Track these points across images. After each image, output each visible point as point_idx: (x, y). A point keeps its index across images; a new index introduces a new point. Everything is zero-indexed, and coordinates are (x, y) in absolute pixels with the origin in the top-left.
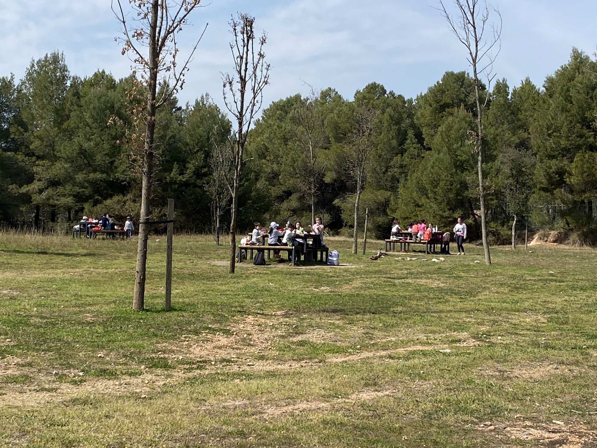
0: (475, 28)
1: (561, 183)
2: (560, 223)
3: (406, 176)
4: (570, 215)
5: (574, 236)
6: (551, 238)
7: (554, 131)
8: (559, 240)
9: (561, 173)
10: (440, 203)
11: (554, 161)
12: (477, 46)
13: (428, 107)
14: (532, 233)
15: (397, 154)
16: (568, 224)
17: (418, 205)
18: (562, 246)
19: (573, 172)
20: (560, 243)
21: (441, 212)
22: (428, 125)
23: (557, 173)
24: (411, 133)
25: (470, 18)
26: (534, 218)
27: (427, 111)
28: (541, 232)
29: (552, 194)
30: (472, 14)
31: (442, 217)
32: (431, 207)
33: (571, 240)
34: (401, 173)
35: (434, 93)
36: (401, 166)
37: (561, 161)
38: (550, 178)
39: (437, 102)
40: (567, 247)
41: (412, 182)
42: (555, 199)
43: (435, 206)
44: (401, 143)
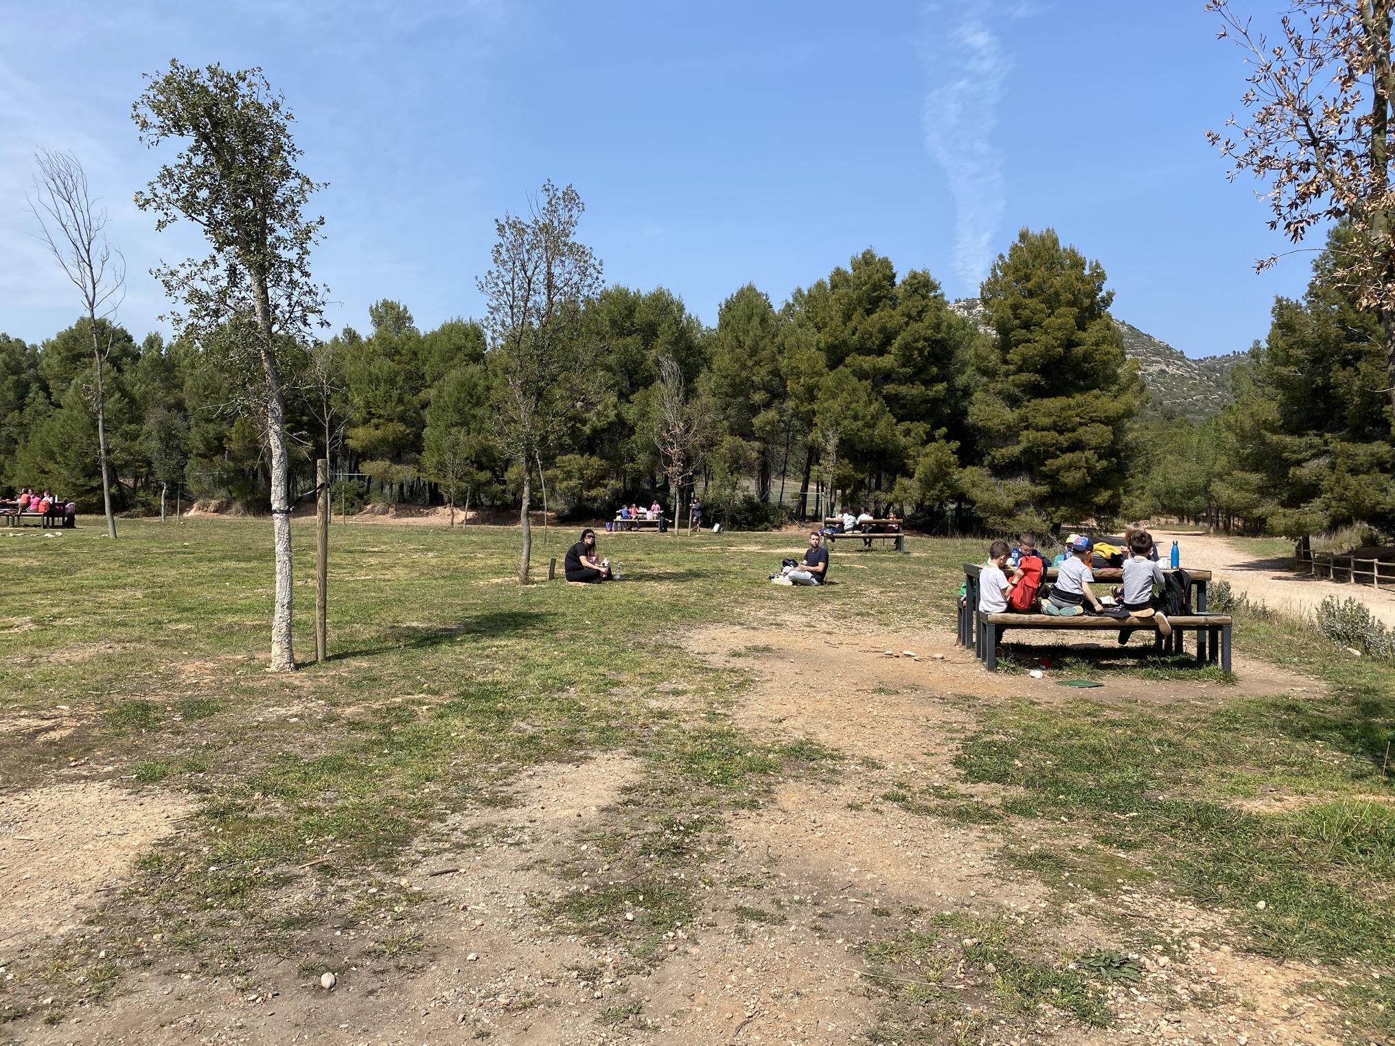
0: (91, 268)
1: (220, 450)
2: (222, 493)
3: (27, 437)
4: (232, 483)
5: (237, 505)
6: (212, 508)
7: (212, 393)
8: (220, 509)
9: (220, 438)
10: (73, 469)
11: (211, 426)
12: (94, 288)
13: (56, 356)
14: (189, 503)
15: (13, 410)
16: (230, 492)
17: (43, 472)
18: (224, 517)
19: (234, 436)
20: (222, 513)
21: (73, 480)
22: (57, 377)
23: (215, 439)
24: (34, 386)
25: (85, 255)
26: (191, 486)
27: (55, 360)
28: (201, 501)
29: (211, 461)
30: (88, 251)
31: (75, 485)
32: (60, 473)
33: (234, 510)
34: (19, 434)
35: (64, 339)
36: (21, 425)
37: (220, 425)
38: (207, 442)
39: (68, 350)
40: (228, 517)
41: (35, 443)
42: (214, 466)
43: (65, 473)
44: (22, 397)
